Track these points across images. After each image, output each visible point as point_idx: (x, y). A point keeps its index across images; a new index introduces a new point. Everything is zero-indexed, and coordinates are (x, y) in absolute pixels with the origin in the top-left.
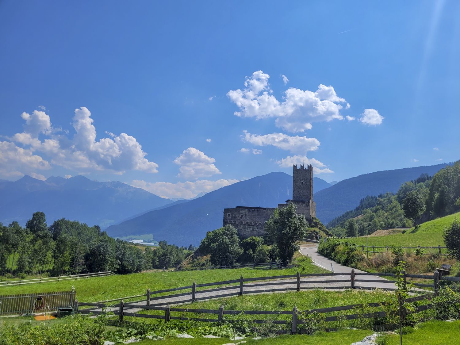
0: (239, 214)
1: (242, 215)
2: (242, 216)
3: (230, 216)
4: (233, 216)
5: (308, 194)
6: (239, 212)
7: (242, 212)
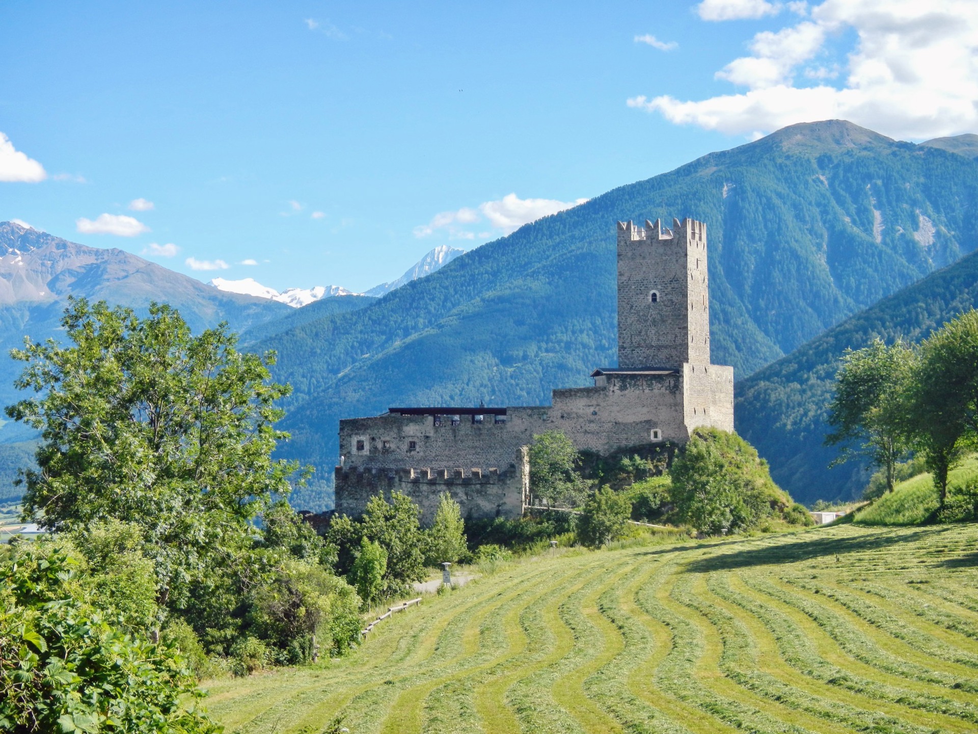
0: (401, 438)
1: (411, 439)
2: (412, 445)
3: (367, 446)
4: (376, 448)
5: (679, 341)
6: (400, 430)
7: (412, 430)
